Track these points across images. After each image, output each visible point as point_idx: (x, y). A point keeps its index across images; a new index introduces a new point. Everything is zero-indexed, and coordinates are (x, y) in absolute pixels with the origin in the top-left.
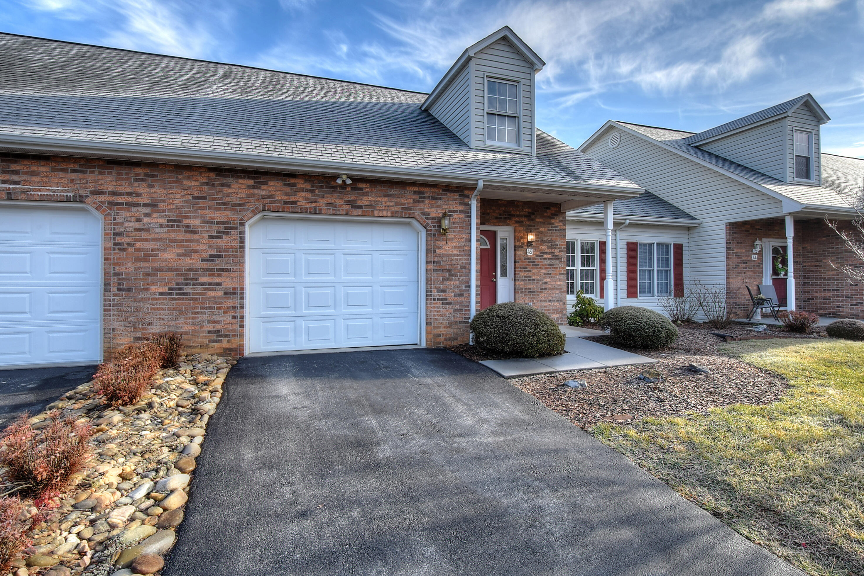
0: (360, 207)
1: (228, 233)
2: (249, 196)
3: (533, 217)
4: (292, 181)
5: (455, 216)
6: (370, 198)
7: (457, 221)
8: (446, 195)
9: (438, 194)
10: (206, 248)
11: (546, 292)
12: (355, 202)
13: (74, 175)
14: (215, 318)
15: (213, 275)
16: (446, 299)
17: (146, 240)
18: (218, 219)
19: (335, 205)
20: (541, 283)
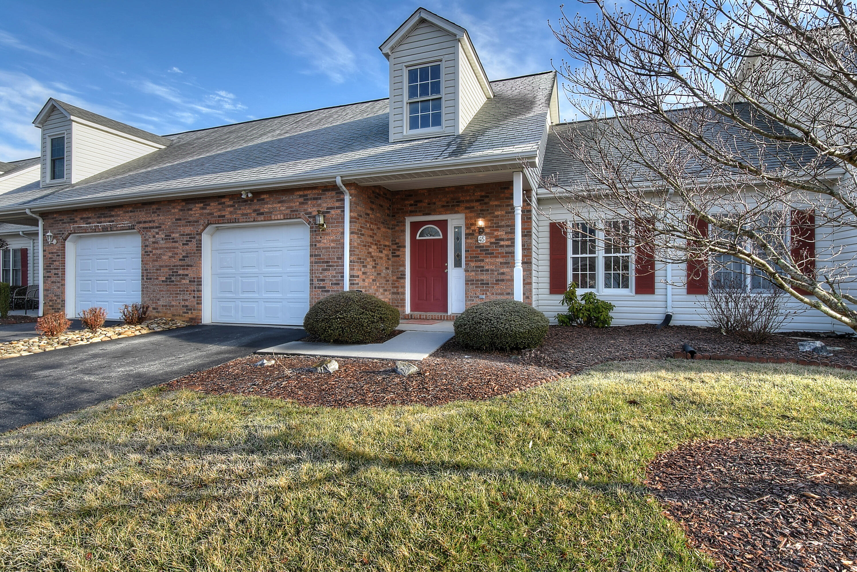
0: (262, 214)
1: (191, 241)
2: (202, 214)
3: (486, 200)
4: (223, 200)
5: (333, 212)
6: (269, 206)
7: (334, 216)
8: (324, 194)
9: (318, 194)
10: (181, 251)
11: (503, 283)
12: (259, 210)
13: (131, 214)
14: (186, 297)
15: (184, 269)
16: (325, 287)
17: (157, 249)
18: (186, 232)
19: (247, 215)
20: (496, 273)
